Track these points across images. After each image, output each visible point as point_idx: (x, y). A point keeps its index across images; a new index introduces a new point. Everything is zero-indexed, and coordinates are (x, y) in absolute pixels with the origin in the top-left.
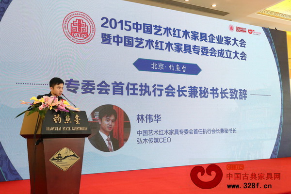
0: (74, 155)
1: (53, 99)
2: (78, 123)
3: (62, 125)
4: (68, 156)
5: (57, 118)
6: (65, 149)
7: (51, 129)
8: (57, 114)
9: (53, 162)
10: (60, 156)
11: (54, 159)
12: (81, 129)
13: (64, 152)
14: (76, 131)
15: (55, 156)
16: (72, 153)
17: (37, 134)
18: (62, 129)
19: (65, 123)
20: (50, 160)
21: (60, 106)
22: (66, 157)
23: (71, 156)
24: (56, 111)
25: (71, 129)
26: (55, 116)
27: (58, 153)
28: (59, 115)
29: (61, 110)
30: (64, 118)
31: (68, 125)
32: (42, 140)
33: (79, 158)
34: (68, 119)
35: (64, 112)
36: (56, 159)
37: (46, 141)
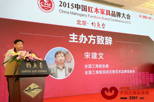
0: (39, 88)
1: (25, 53)
2: (41, 68)
3: (32, 69)
4: (35, 89)
5: (28, 65)
6: (33, 84)
7: (24, 72)
8: (28, 62)
9: (26, 92)
10: (30, 89)
11: (26, 91)
12: (43, 71)
13: (32, 86)
14: (40, 73)
15: (27, 89)
16: (38, 87)
17: (15, 75)
18: (31, 71)
19: (33, 68)
20: (24, 91)
21: (30, 57)
22: (34, 89)
23: (37, 88)
24: (28, 60)
25: (37, 71)
26: (27, 63)
27: (29, 87)
28: (29, 63)
29: (31, 59)
30: (33, 65)
31: (35, 69)
32: (19, 79)
33: (42, 89)
34: (35, 65)
35: (32, 61)
36: (28, 91)
37: (21, 79)
